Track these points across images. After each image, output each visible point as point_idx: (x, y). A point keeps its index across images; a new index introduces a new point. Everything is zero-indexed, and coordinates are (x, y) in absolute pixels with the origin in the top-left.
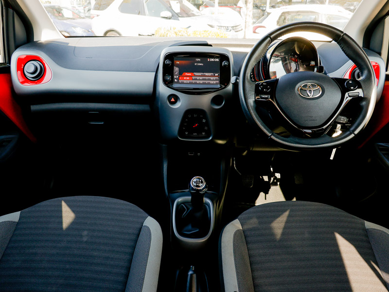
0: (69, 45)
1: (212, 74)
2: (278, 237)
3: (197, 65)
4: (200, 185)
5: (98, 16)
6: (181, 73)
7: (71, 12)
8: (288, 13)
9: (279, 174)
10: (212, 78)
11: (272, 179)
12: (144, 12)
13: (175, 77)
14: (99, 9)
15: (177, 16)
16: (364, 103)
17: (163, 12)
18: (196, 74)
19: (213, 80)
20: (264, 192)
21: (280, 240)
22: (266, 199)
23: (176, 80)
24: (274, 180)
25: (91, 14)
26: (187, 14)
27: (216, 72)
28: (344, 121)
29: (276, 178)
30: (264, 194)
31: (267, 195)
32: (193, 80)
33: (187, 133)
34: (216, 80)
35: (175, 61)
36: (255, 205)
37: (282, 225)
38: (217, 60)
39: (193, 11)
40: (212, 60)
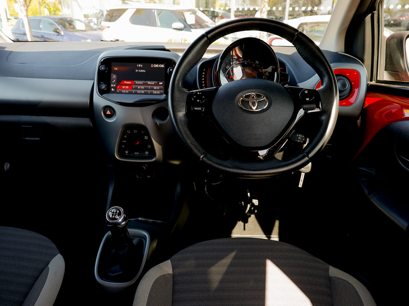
0: (6, 49)
1: (156, 82)
2: (215, 285)
3: (138, 72)
4: (117, 217)
5: (109, 27)
6: (119, 82)
7: (84, 25)
8: (306, 24)
9: (257, 201)
10: (155, 88)
11: (249, 206)
12: (156, 23)
13: (112, 85)
14: (110, 21)
15: (189, 27)
16: (323, 118)
17: (175, 23)
18: (137, 82)
19: (157, 90)
20: (242, 222)
21: (218, 289)
22: (244, 229)
23: (112, 89)
24: (250, 208)
25: (102, 26)
26: (200, 25)
27: (161, 81)
28: (302, 140)
29: (253, 205)
30: (243, 224)
31: (246, 224)
32: (133, 89)
33: (127, 152)
34: (160, 89)
35: (112, 67)
36: (231, 236)
37: (224, 269)
38: (162, 66)
39: (207, 22)
40: (157, 66)
